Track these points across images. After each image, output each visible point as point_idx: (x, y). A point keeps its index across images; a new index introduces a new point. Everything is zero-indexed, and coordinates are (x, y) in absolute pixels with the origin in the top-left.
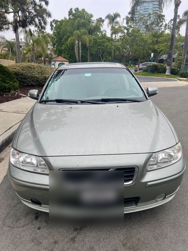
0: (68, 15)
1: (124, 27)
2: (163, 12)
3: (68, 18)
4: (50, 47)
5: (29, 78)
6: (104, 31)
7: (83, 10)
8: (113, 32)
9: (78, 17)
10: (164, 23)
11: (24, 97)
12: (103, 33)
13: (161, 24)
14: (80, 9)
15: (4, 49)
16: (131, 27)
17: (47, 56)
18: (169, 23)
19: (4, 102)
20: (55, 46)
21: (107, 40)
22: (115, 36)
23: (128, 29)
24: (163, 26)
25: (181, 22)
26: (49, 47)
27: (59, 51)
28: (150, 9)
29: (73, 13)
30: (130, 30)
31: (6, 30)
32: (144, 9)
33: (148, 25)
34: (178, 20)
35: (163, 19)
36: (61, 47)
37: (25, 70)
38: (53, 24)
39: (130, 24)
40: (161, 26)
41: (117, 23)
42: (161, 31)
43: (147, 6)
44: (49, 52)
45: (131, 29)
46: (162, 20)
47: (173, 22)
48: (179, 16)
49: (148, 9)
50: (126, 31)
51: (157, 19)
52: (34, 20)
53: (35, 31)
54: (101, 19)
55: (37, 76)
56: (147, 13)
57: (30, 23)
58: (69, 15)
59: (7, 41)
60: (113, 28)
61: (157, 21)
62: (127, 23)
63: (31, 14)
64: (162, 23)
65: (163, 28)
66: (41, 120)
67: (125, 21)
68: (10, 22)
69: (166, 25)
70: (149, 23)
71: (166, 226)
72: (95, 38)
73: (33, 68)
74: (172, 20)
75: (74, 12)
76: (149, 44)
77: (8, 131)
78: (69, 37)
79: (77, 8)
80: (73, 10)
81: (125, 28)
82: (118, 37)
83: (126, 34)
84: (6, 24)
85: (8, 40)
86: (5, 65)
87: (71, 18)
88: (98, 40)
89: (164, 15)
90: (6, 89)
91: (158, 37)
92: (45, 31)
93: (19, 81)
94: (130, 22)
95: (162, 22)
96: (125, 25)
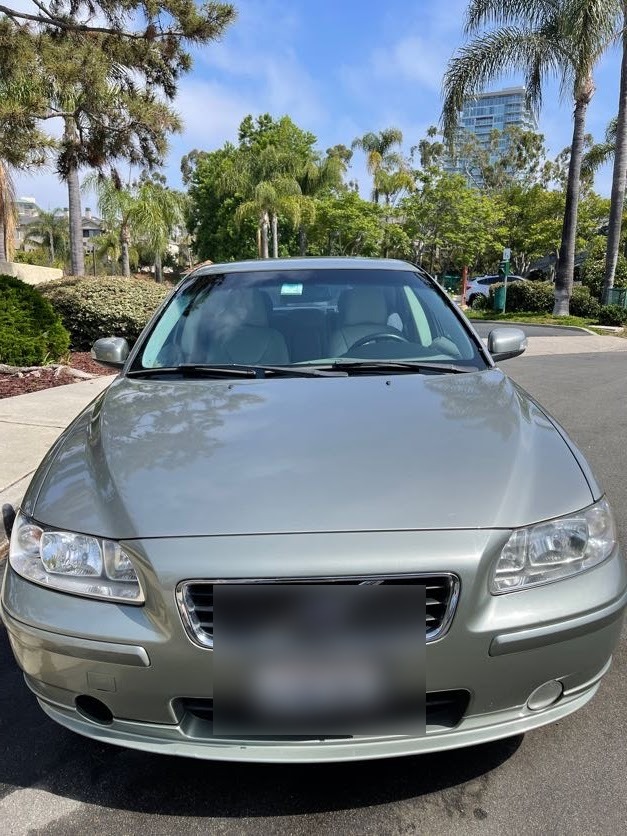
0: (239, 137)
1: (413, 172)
2: (537, 128)
3: (237, 145)
4: (178, 234)
5: (103, 323)
6: (351, 184)
7: (285, 122)
8: (379, 187)
9: (271, 143)
10: (542, 162)
11: (84, 379)
12: (350, 191)
13: (532, 164)
14: (276, 119)
15: (32, 238)
16: (435, 172)
17: (168, 261)
18: (557, 161)
19: (18, 394)
20: (196, 230)
21: (362, 210)
22: (388, 200)
23: (425, 180)
24: (538, 168)
25: (596, 157)
26: (177, 232)
27: (208, 244)
28: (498, 119)
29: (253, 130)
30: (434, 183)
31: (33, 168)
32: (478, 119)
33: (490, 170)
34: (585, 150)
35: (538, 149)
36: (215, 233)
37: (92, 296)
38: (190, 164)
39: (432, 164)
40: (532, 170)
41: (392, 159)
42: (532, 185)
43: (488, 111)
44: (174, 249)
45: (438, 178)
46: (535, 151)
47: (569, 155)
48: (589, 138)
49: (489, 120)
50: (420, 185)
51: (519, 148)
52: (127, 140)
53: (134, 185)
54: (340, 148)
55: (131, 314)
56: (486, 130)
57: (115, 150)
58: (243, 137)
59: (42, 215)
60: (379, 176)
61: (520, 155)
62: (424, 161)
63: (119, 121)
64: (534, 160)
65: (539, 175)
66: (133, 434)
67: (418, 156)
68: (49, 139)
69: (547, 167)
70: (494, 160)
71: (566, 806)
72: (323, 206)
73: (117, 290)
74: (566, 151)
75: (257, 127)
76: (494, 225)
77: (21, 482)
78: (238, 201)
79: (266, 117)
80: (253, 121)
81: (417, 174)
82: (396, 202)
83: (420, 193)
84: (32, 147)
85: (47, 212)
86: (28, 280)
87: (249, 145)
88: (333, 212)
89: (542, 137)
90: (25, 353)
91: (523, 203)
92: (164, 187)
93: (73, 331)
94: (434, 159)
95: (534, 156)
96: (418, 167)
